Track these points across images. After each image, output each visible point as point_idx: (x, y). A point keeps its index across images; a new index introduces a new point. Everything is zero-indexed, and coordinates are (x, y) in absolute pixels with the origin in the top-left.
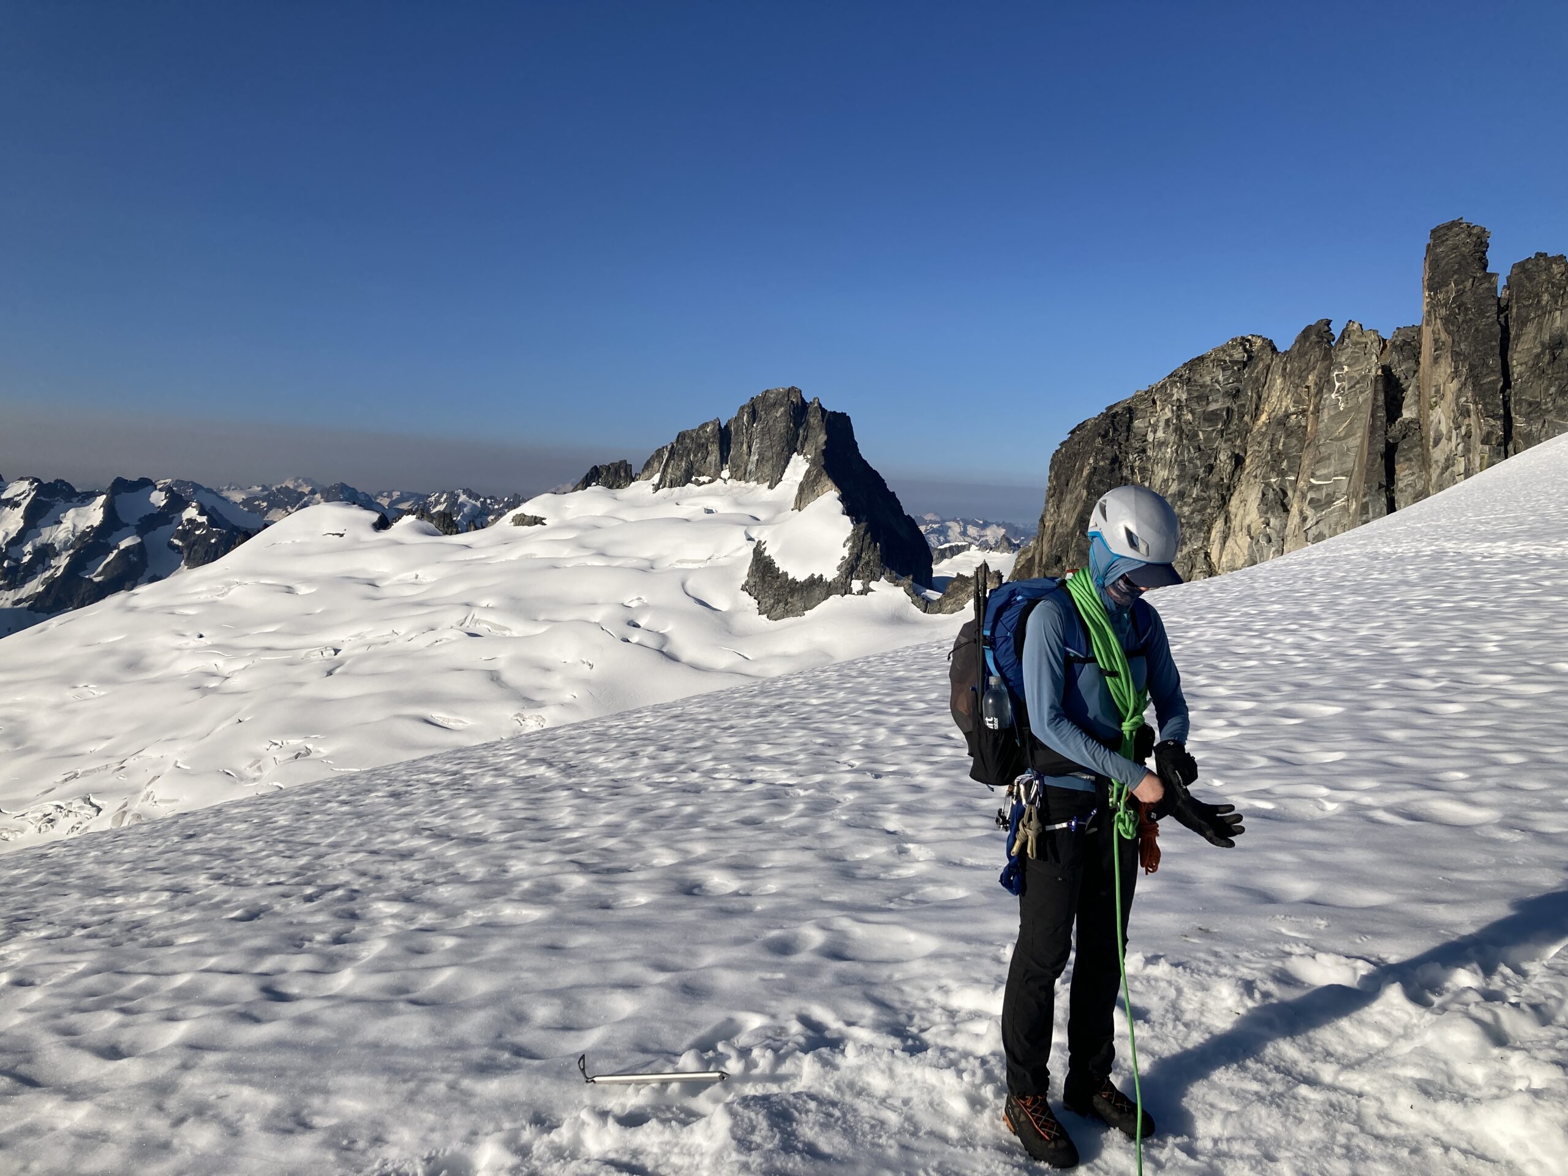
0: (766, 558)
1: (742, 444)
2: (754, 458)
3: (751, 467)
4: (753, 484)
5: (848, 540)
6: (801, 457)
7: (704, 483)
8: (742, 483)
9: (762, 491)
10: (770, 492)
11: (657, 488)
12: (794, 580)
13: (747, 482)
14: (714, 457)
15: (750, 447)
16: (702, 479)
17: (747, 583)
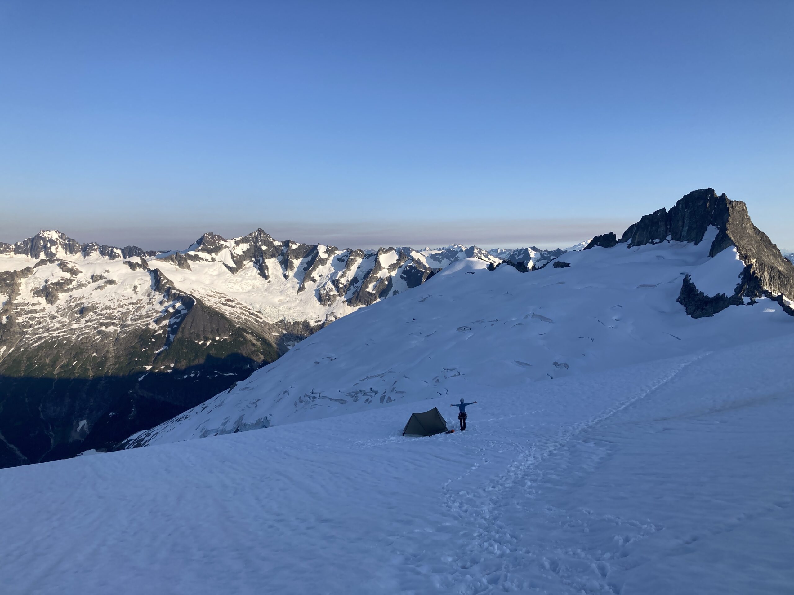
0: (691, 284)
1: (678, 221)
2: (686, 228)
3: (684, 233)
4: (685, 242)
5: (741, 274)
6: (715, 227)
7: (656, 243)
8: (679, 243)
9: (691, 247)
10: (695, 246)
11: (629, 247)
12: (707, 296)
13: (682, 241)
14: (662, 229)
15: (683, 223)
17: (680, 298)
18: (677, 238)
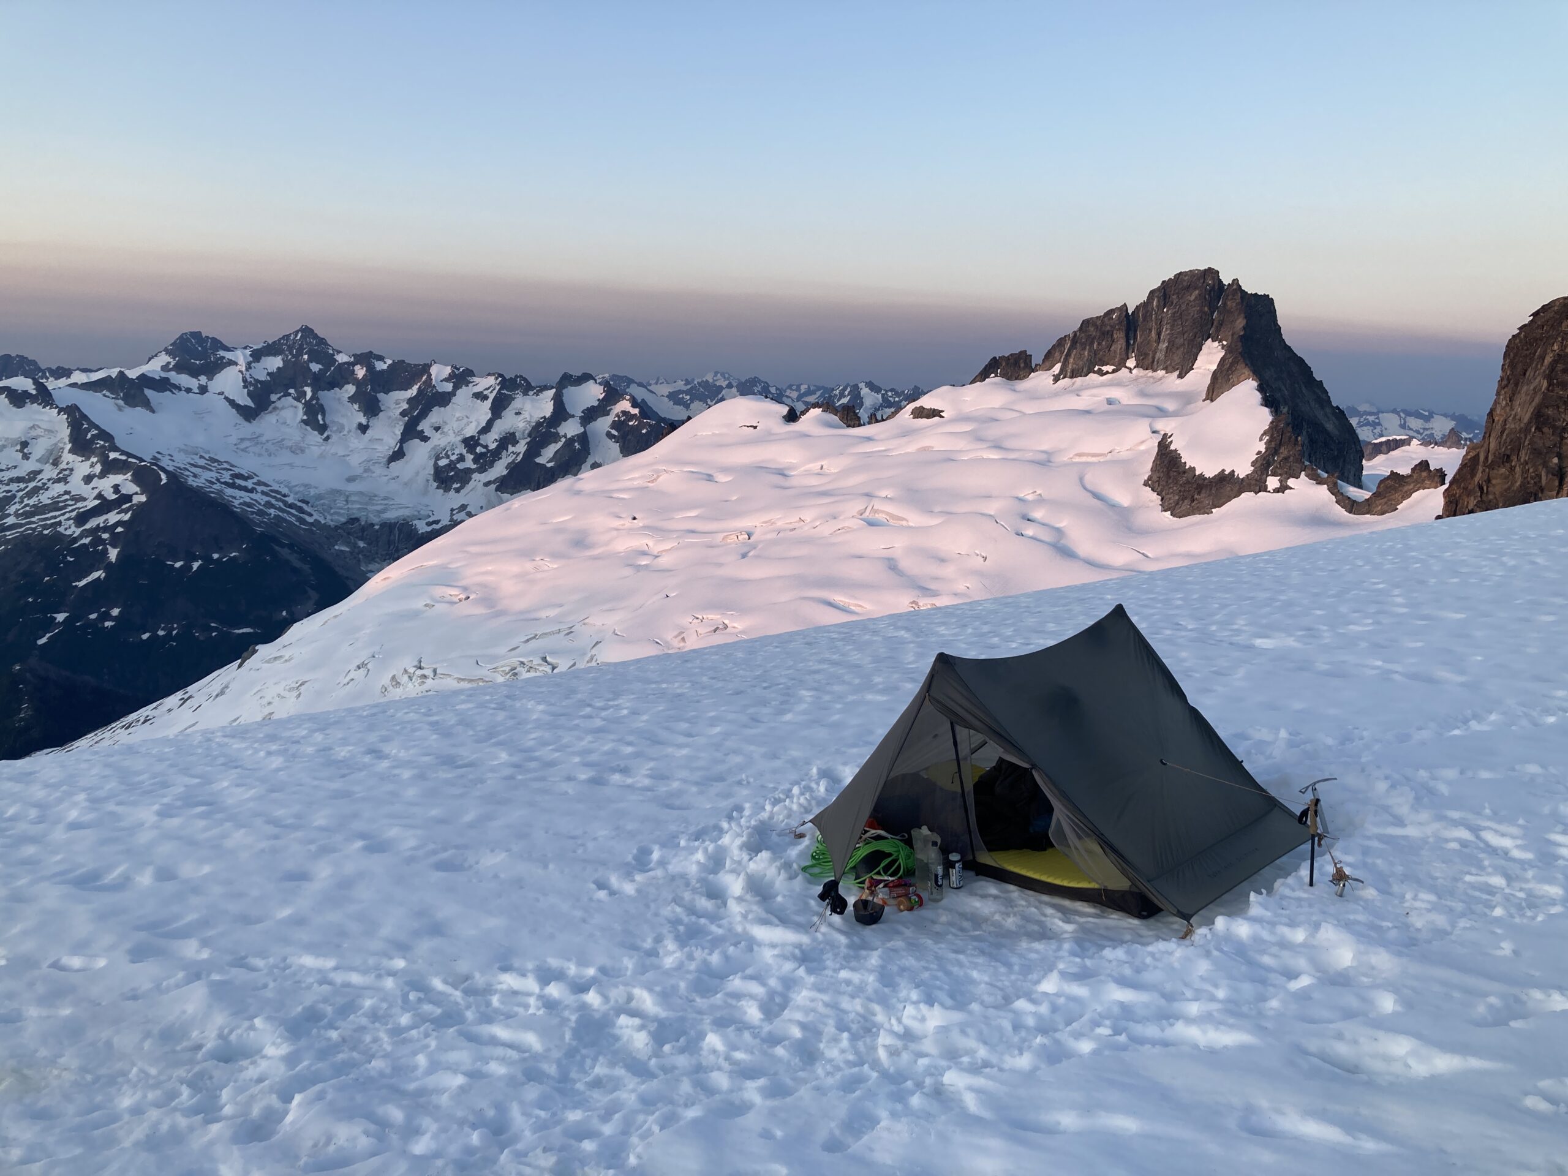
0: (1172, 451)
1: (1150, 330)
2: (1163, 346)
3: (1160, 355)
4: (1161, 373)
5: (1265, 433)
6: (1216, 344)
7: (1107, 373)
8: (1149, 373)
9: (1172, 381)
10: (1179, 381)
11: (1056, 379)
12: (1201, 475)
13: (1155, 371)
14: (1119, 345)
15: (1159, 334)
16: (1105, 368)
17: (1150, 478)
18: (1147, 363)
